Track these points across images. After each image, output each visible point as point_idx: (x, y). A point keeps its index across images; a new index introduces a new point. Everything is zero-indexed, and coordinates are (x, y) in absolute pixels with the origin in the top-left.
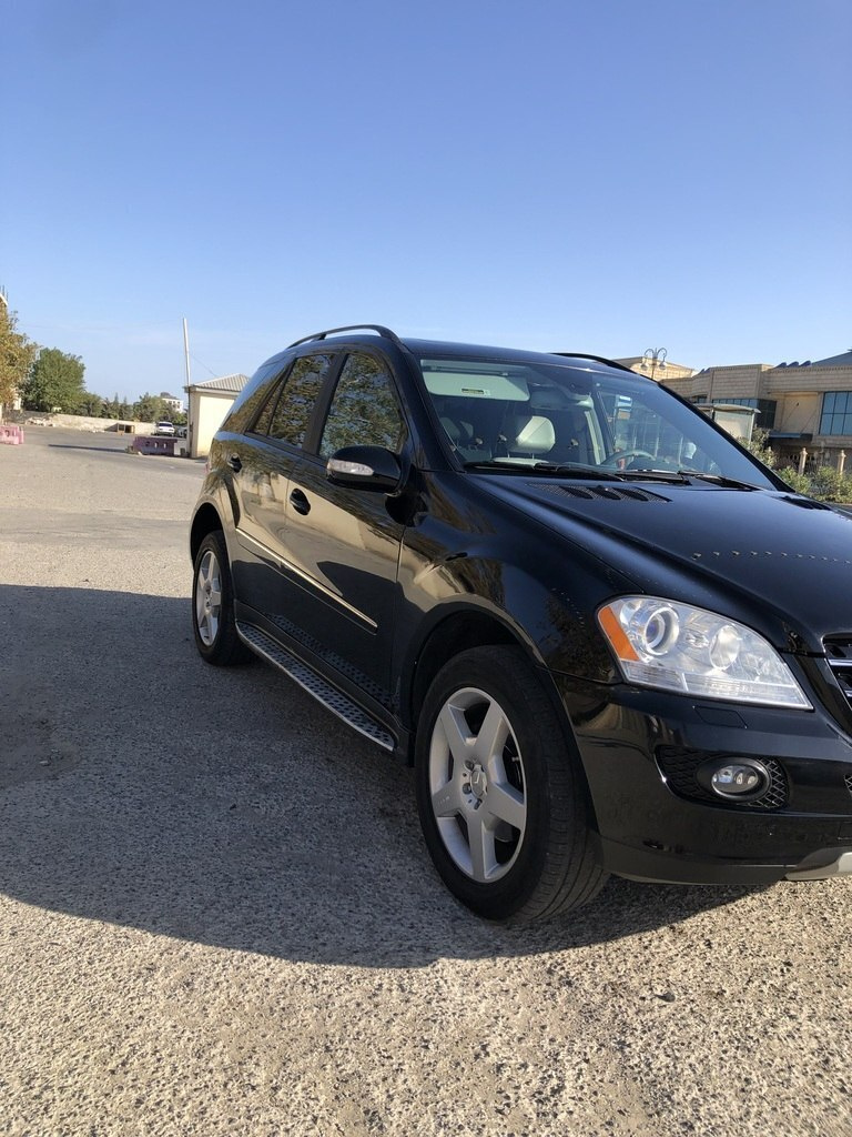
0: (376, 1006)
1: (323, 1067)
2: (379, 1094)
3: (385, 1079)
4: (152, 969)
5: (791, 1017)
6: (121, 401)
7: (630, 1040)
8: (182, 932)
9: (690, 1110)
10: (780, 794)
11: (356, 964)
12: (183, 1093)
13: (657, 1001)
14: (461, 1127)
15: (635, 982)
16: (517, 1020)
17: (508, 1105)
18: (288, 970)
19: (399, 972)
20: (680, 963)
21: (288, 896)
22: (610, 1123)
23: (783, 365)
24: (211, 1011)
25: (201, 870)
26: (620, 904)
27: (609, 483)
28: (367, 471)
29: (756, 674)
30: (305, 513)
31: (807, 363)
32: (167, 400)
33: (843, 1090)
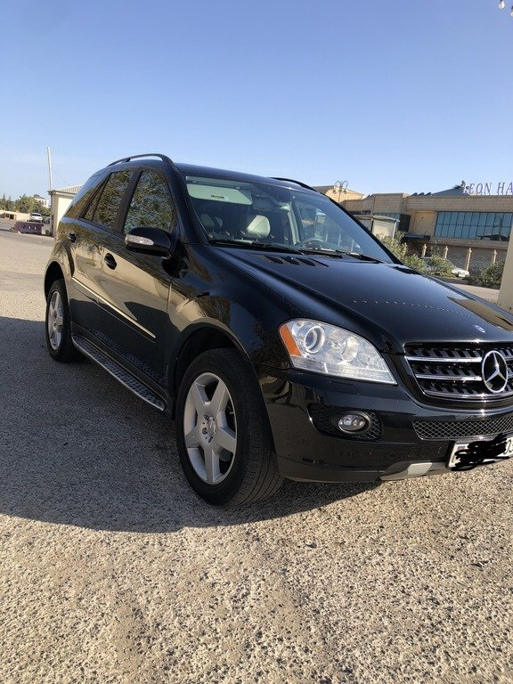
0: (144, 553)
1: (110, 587)
2: (142, 600)
3: (146, 592)
4: (8, 535)
5: (380, 554)
6: (7, 199)
7: (289, 568)
8: (29, 515)
9: (318, 603)
10: (377, 431)
11: (134, 531)
12: (24, 603)
13: (307, 548)
14: (188, 616)
15: (296, 538)
16: (226, 560)
17: (217, 604)
18: (93, 535)
19: (160, 535)
20: (322, 528)
21: (96, 494)
22: (273, 612)
23: (415, 194)
24: (44, 558)
25: (43, 480)
26: (292, 497)
27: (295, 255)
28: (150, 242)
29: (366, 364)
30: (113, 268)
31: (429, 194)
32: (38, 200)
33: (403, 592)
